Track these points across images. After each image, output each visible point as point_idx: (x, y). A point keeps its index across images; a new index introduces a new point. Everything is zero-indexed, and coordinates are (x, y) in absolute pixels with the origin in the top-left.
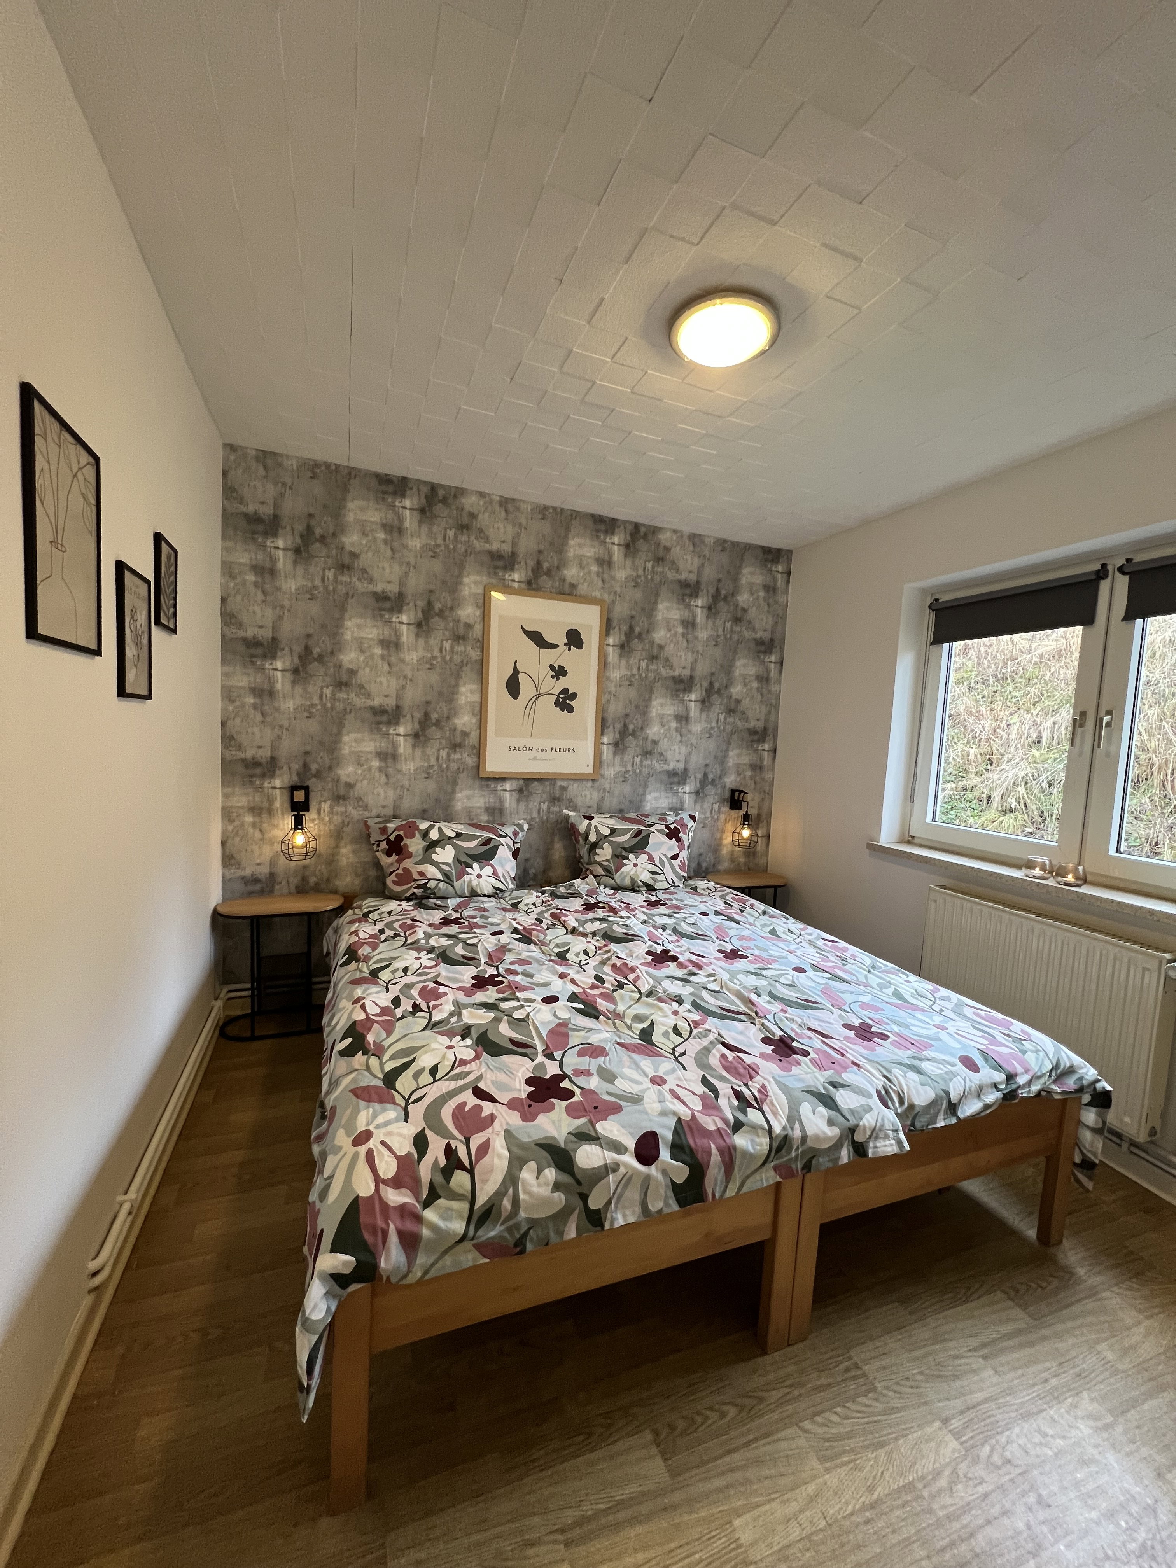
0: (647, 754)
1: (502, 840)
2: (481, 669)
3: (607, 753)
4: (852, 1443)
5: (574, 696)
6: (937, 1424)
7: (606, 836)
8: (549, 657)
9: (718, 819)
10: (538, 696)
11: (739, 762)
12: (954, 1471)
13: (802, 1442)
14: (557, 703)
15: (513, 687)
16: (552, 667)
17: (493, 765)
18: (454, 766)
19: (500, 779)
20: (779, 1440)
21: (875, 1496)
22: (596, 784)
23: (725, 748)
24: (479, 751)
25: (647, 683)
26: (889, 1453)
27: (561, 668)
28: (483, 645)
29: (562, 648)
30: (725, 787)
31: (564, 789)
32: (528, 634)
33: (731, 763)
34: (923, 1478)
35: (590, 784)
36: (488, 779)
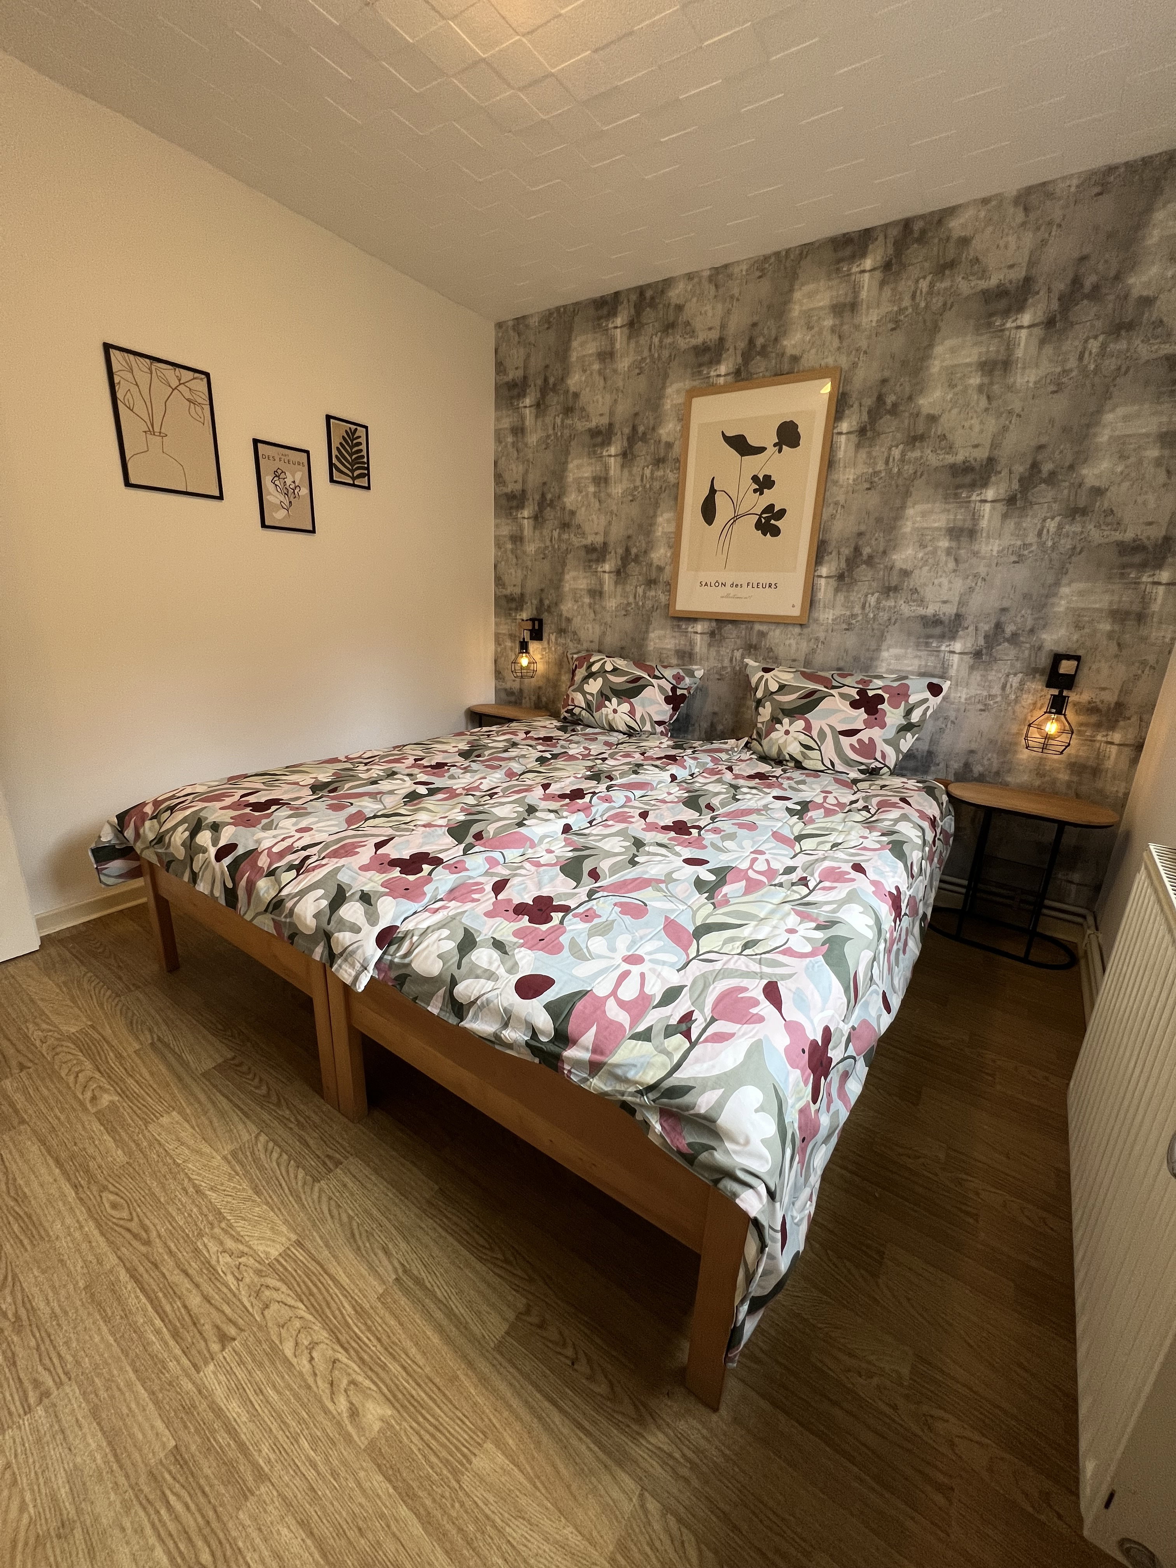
0: (889, 590)
1: (653, 681)
2: (676, 492)
3: (824, 589)
4: (255, 1172)
5: (782, 513)
6: (294, 1237)
7: (772, 693)
8: (755, 465)
9: (1016, 701)
10: (735, 518)
11: (1081, 605)
12: (243, 1254)
13: (246, 1137)
14: (759, 526)
15: (709, 511)
16: (755, 479)
17: (684, 603)
18: (649, 604)
19: (691, 618)
20: (244, 1123)
21: (208, 1193)
22: (806, 631)
23: (1050, 579)
24: (670, 587)
25: (900, 482)
26: (250, 1199)
27: (767, 478)
28: (680, 464)
29: (771, 450)
30: (1040, 648)
31: (762, 634)
32: (729, 440)
33: (1061, 606)
34: (231, 1226)
35: (797, 630)
36: (680, 619)
